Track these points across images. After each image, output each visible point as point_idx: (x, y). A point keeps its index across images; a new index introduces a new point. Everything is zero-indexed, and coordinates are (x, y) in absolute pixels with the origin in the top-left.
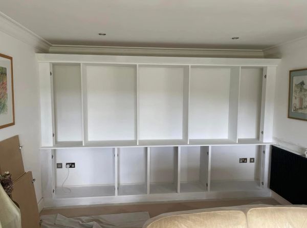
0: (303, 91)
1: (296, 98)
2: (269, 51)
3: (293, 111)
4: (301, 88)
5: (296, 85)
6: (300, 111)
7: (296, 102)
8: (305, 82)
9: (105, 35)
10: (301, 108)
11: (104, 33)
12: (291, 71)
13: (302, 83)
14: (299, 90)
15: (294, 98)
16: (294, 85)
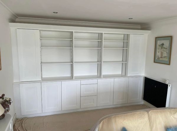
0: (163, 48)
1: (159, 52)
2: (143, 26)
3: (157, 59)
4: (162, 47)
5: (159, 45)
6: (161, 59)
7: (159, 54)
8: (164, 44)
9: (57, 13)
10: (162, 58)
11: (57, 12)
12: (156, 38)
13: (163, 44)
14: (161, 47)
15: (157, 52)
16: (158, 45)
